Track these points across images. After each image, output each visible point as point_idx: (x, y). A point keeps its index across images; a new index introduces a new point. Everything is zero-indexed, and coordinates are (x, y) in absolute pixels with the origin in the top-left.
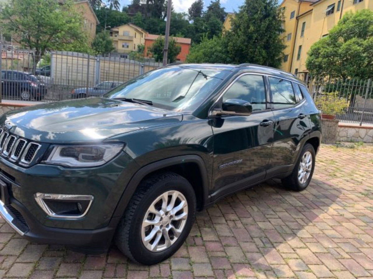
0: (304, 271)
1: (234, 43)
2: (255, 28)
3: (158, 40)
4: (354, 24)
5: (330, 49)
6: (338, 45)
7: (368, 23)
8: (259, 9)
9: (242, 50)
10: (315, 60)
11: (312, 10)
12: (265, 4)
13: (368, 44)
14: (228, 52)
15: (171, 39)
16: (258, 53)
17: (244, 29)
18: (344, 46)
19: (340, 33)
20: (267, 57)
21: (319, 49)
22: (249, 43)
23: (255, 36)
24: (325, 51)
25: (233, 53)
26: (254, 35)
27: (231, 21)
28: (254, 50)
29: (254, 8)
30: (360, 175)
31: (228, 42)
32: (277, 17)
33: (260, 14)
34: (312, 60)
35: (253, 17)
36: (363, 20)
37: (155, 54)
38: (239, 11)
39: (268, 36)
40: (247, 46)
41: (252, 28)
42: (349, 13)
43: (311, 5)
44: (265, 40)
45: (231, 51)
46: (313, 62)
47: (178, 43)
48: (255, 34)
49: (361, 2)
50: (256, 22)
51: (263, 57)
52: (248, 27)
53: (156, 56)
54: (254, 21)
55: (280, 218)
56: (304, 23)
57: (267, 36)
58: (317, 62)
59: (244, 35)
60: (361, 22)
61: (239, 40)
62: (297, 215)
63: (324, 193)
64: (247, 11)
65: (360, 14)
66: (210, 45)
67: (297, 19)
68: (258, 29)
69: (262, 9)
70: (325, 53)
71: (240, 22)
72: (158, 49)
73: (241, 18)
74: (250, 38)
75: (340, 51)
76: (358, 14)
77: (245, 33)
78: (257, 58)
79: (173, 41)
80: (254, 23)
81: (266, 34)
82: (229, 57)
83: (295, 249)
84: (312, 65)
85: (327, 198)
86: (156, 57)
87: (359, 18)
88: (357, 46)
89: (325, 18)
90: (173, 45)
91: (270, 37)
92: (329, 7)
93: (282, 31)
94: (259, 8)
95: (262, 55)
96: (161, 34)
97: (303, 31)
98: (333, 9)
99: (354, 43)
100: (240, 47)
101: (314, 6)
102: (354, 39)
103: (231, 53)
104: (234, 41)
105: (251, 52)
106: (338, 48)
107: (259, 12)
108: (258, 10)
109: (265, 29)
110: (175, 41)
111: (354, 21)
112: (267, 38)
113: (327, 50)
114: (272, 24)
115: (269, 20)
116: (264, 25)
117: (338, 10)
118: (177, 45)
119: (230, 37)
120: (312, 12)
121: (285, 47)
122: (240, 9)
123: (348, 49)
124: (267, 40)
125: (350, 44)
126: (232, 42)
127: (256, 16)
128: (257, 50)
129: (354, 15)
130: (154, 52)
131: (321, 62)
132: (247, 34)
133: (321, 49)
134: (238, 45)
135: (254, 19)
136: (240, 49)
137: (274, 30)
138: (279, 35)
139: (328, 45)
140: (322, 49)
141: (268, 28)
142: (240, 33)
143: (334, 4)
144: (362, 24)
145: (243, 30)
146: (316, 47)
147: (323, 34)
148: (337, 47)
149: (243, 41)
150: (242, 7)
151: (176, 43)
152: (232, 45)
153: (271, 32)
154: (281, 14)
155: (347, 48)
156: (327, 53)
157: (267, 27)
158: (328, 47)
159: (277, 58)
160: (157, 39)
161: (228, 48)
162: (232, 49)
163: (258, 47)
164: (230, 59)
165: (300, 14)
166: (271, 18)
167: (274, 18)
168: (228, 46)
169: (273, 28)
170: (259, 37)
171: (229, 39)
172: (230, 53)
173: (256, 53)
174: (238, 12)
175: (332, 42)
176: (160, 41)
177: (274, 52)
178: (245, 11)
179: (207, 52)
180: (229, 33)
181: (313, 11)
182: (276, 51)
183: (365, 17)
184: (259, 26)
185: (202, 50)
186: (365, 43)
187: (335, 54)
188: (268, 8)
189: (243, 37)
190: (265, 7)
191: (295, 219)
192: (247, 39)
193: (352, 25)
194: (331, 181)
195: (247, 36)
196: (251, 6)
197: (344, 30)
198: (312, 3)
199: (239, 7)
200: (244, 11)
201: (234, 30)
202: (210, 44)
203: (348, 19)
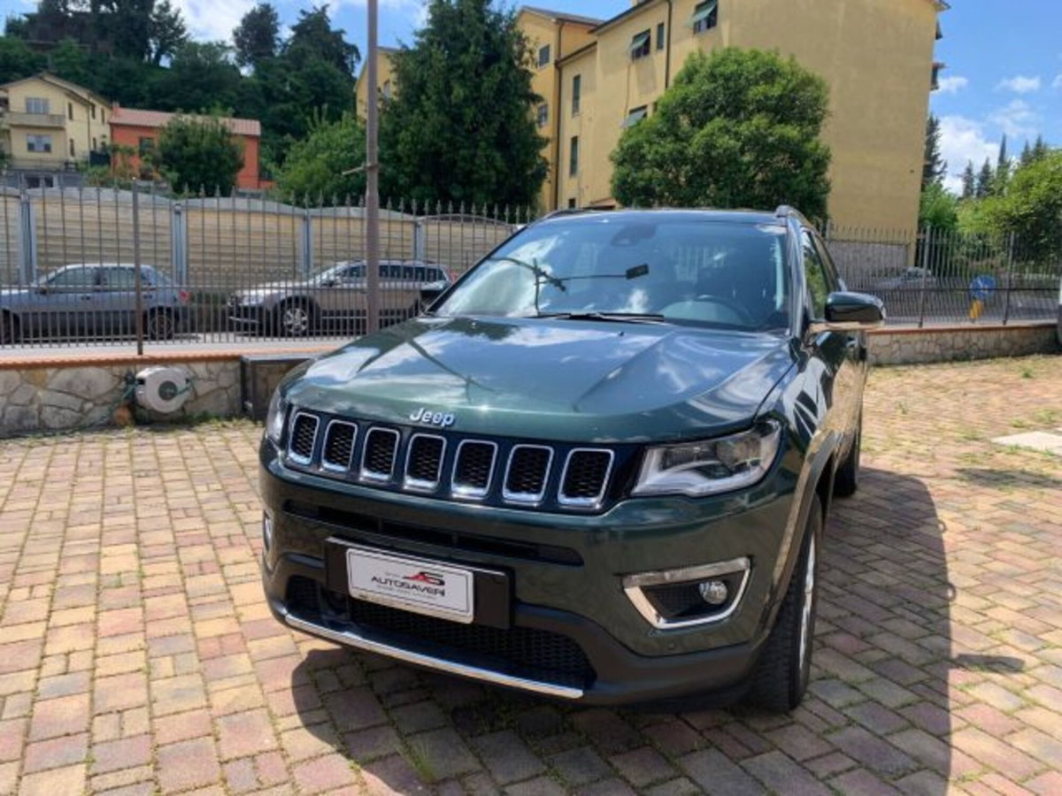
0: (1044, 648)
1: (413, 135)
2: (467, 92)
3: (170, 129)
4: (713, 85)
5: (668, 146)
6: (683, 136)
7: (743, 81)
8: (472, 40)
9: (438, 154)
10: (635, 175)
11: (595, 43)
12: (486, 28)
13: (752, 132)
14: (398, 159)
15: (214, 124)
16: (484, 160)
17: (438, 93)
18: (699, 137)
19: (684, 106)
20: (507, 171)
21: (639, 146)
22: (455, 132)
23: (469, 112)
24: (657, 152)
25: (415, 160)
26: (467, 110)
27: (395, 70)
28: (472, 151)
29: (456, 37)
30: (913, 442)
31: (395, 132)
32: (516, 63)
33: (475, 53)
34: (628, 175)
35: (456, 62)
36: (732, 73)
37: (170, 170)
38: (417, 43)
39: (503, 113)
40: (450, 142)
41: (459, 92)
42: (696, 56)
43: (591, 32)
44: (496, 125)
45: (409, 157)
46: (629, 180)
47: (236, 135)
48: (469, 107)
49: (712, 30)
50: (467, 76)
51: (499, 172)
52: (449, 90)
53: (174, 175)
54: (461, 71)
55: (884, 558)
56: (577, 79)
57: (499, 113)
58: (641, 179)
59: (439, 113)
60: (727, 79)
61: (428, 124)
62: (907, 546)
63: (896, 490)
64: (439, 44)
65: (723, 60)
66: (345, 140)
67: (559, 66)
68: (476, 95)
69: (478, 39)
70: (658, 157)
71: (422, 76)
72: (176, 153)
73: (422, 63)
74: (457, 119)
75: (690, 151)
76: (718, 60)
77: (440, 105)
78: (484, 173)
79: (219, 129)
80: (462, 77)
81: (497, 109)
82: (403, 172)
83: (984, 612)
84: (629, 189)
85: (911, 499)
86: (176, 180)
87: (722, 69)
88: (727, 137)
89: (629, 67)
90: (221, 141)
91: (509, 117)
92: (636, 38)
93: (535, 98)
94: (471, 37)
95: (495, 168)
96: (180, 110)
97: (576, 98)
98: (647, 43)
99: (720, 129)
100: (432, 144)
101: (599, 35)
102: (719, 121)
103: (409, 163)
104: (412, 128)
105: (464, 159)
106: (685, 144)
107: (472, 49)
108: (469, 45)
109: (492, 94)
110: (227, 131)
111: (712, 77)
112: (503, 119)
113: (661, 150)
114: (507, 80)
115: (500, 69)
116: (489, 82)
117: (660, 46)
118: (233, 141)
119: (399, 116)
120: (595, 50)
121: (543, 142)
122: (417, 39)
123: (710, 147)
124: (502, 124)
125: (713, 134)
126: (407, 130)
127: (465, 59)
128: (480, 152)
129: (708, 63)
130: (165, 163)
131: (650, 179)
132: (447, 109)
133: (643, 147)
134: (426, 138)
135: (460, 66)
136: (433, 149)
137: (516, 98)
138: (528, 108)
139: (661, 135)
140: (646, 146)
141: (501, 92)
142: (428, 105)
143: (649, 31)
144: (731, 84)
145: (434, 98)
146: (631, 141)
147: (632, 107)
148: (682, 140)
149: (439, 127)
150: (422, 34)
151: (230, 135)
152: (410, 139)
153: (509, 102)
154: (526, 55)
155: (707, 144)
156: (663, 155)
157: (498, 89)
158: (662, 142)
159: (529, 172)
160: (166, 125)
161: (400, 147)
162: (410, 149)
163: (483, 144)
164: (407, 180)
165: (563, 56)
166: (503, 65)
167: (510, 63)
168: (397, 142)
169: (513, 91)
170: (480, 117)
171: (397, 124)
172: (405, 160)
173: (477, 161)
174: (412, 47)
175: (669, 129)
176: (180, 130)
177: (522, 158)
178: (435, 45)
179: (338, 160)
180: (394, 106)
181: (599, 46)
182: (527, 154)
183: (735, 67)
184: (477, 87)
185: (324, 156)
186: (744, 129)
187: (680, 159)
188: (494, 37)
189: (436, 118)
190: (487, 36)
191: (910, 553)
192: (447, 121)
193: (707, 87)
194: (876, 461)
195: (447, 113)
196: (450, 31)
197: (692, 97)
198: (592, 28)
199: (416, 34)
200: (431, 42)
201: (406, 98)
202: (342, 137)
203: (697, 71)
